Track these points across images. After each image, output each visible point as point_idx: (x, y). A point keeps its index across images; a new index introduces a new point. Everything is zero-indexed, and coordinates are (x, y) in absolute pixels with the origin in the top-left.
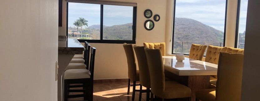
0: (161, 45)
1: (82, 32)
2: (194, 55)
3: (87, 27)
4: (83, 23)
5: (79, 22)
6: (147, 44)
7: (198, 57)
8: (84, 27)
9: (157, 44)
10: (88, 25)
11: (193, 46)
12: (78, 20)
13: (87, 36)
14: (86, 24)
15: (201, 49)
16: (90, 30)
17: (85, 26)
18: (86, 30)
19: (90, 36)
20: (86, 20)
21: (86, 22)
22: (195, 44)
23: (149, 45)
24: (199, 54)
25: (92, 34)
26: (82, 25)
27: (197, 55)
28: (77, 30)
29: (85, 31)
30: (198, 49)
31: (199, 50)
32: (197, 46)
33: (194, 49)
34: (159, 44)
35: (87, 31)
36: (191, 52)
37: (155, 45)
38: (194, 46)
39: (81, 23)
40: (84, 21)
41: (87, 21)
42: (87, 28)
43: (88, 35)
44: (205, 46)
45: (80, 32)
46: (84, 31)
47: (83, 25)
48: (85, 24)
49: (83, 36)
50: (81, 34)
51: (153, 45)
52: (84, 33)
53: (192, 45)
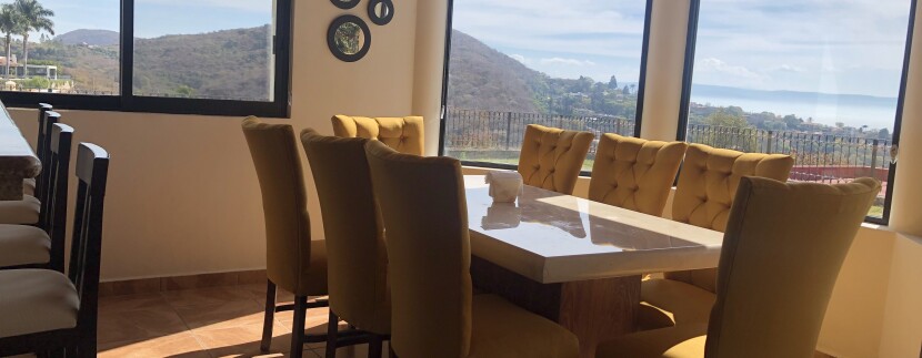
0: (406, 125)
1: (29, 57)
2: (538, 168)
3: (51, 37)
4: (34, 19)
5: (12, 15)
6: (350, 123)
7: (559, 178)
8: (35, 37)
9: (388, 122)
10: (53, 28)
11: (531, 132)
12: (10, 7)
13: (52, 71)
14: (48, 26)
15: (568, 149)
16: (65, 48)
17: (42, 31)
18: (46, 49)
19: (63, 74)
20: (45, 8)
21: (48, 17)
22: (540, 127)
23: (358, 126)
24: (561, 167)
25: (71, 66)
26: (26, 29)
27: (553, 171)
28: (7, 49)
29: (40, 50)
30: (554, 147)
31: (558, 151)
32: (548, 133)
33: (539, 145)
34: (399, 122)
35: (50, 52)
36: (524, 156)
37: (380, 127)
38: (539, 132)
39: (24, 17)
40: (39, 9)
41: (51, 13)
42: (49, 42)
43: (55, 67)
44: (588, 137)
45: (19, 57)
46: (39, 53)
47: (33, 28)
48: (41, 25)
49: (33, 72)
50: (25, 64)
51: (371, 125)
52: (36, 61)
53: (530, 128)
